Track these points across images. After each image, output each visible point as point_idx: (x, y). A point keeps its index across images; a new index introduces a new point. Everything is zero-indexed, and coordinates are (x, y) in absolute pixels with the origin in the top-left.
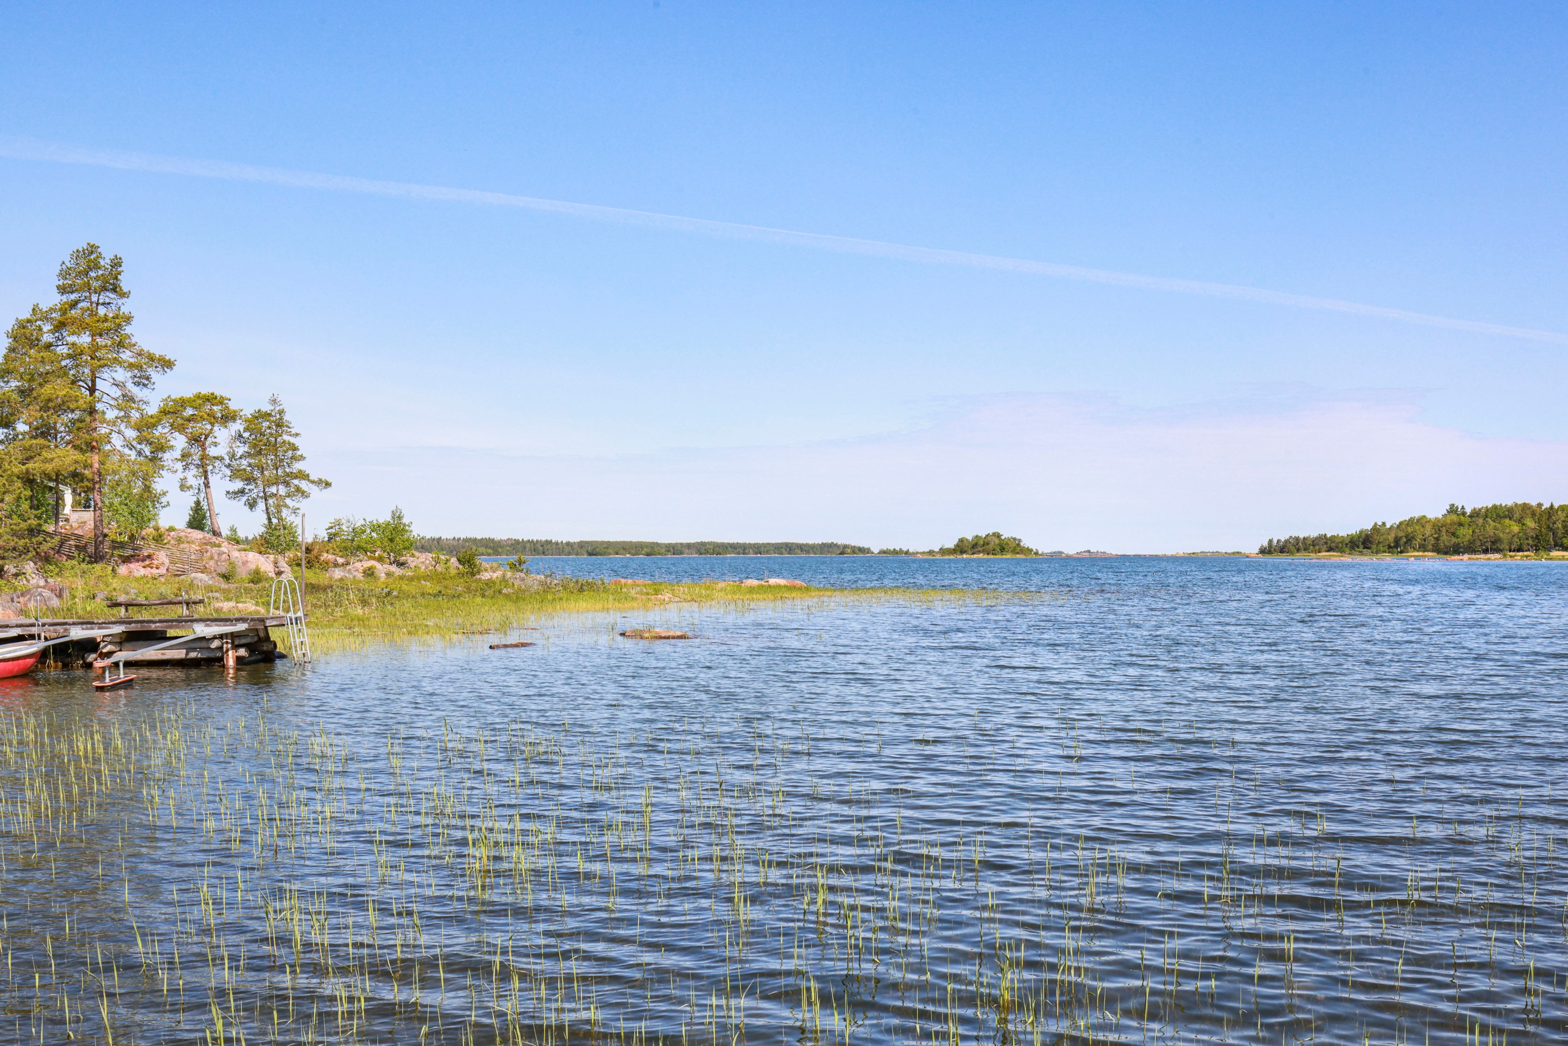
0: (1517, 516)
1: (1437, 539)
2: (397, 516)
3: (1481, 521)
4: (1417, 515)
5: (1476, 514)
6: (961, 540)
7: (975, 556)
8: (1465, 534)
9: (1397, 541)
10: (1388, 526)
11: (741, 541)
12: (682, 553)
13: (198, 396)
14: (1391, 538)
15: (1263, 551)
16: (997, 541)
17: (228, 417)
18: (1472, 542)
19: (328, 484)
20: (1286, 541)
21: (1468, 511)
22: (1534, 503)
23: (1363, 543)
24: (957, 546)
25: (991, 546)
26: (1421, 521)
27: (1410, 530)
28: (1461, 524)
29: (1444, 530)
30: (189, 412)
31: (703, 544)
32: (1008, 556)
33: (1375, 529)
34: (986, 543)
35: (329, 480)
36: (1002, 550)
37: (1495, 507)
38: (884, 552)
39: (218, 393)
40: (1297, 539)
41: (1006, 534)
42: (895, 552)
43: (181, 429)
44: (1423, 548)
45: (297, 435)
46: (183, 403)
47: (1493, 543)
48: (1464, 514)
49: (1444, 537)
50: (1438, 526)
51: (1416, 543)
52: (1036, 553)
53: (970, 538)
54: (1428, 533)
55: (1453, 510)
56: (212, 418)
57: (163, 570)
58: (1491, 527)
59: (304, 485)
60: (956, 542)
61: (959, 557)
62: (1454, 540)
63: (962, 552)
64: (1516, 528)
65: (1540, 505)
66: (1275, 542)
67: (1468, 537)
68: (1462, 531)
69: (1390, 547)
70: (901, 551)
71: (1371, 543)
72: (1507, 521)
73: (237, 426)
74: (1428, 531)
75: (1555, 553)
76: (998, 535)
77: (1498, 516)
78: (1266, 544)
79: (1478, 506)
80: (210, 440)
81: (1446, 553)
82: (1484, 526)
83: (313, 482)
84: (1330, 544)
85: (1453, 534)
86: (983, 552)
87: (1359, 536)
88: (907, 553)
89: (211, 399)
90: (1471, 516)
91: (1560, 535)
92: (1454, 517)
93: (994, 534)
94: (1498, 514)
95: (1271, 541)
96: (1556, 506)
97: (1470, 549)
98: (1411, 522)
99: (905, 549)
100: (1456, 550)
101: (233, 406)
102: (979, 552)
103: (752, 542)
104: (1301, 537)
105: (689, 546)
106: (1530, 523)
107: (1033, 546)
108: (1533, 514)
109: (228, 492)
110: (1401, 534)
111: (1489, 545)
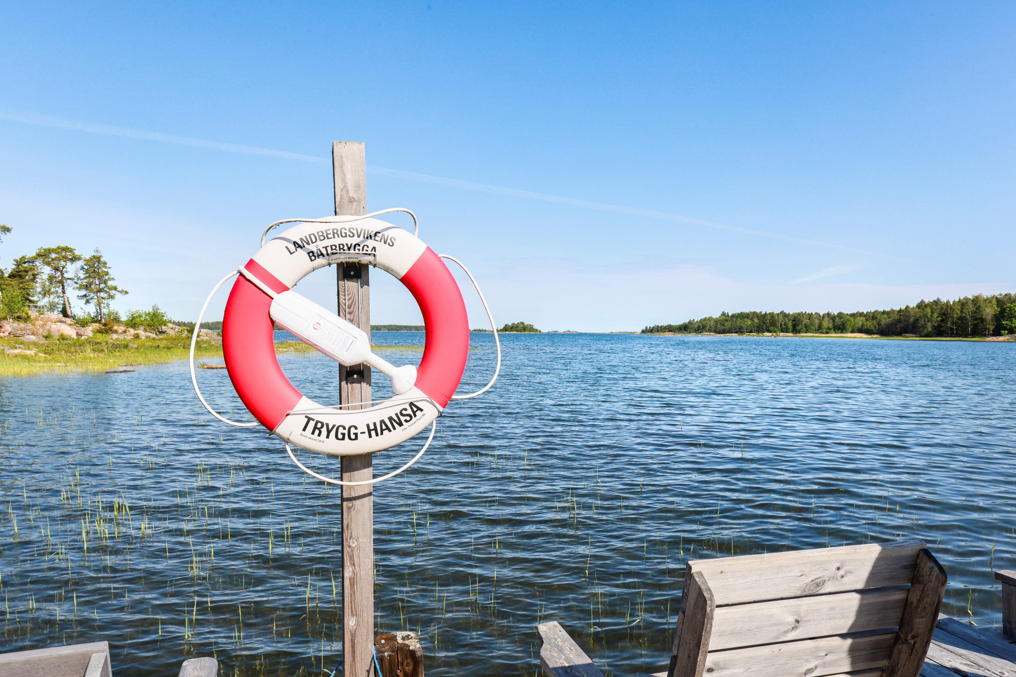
0: (750, 317)
1: (716, 327)
2: (155, 309)
3: (735, 319)
4: (708, 316)
5: (733, 316)
6: (506, 325)
7: (512, 333)
8: (728, 325)
9: (699, 327)
10: (695, 321)
11: (409, 325)
12: (380, 330)
13: (59, 248)
14: (696, 326)
15: (643, 332)
16: (522, 326)
17: (74, 259)
18: (731, 328)
19: (126, 293)
20: (653, 327)
21: (730, 314)
22: (758, 312)
23: (684, 328)
24: (504, 328)
25: (519, 328)
26: (710, 319)
27: (704, 323)
28: (726, 320)
29: (719, 323)
30: (53, 256)
31: (391, 326)
32: (527, 333)
33: (690, 322)
34: (517, 327)
35: (127, 291)
36: (524, 330)
37: (741, 313)
38: (475, 330)
39: (69, 246)
40: (658, 326)
41: (526, 323)
42: (480, 330)
43: (48, 264)
44: (710, 331)
45: (109, 268)
46: (50, 251)
47: (740, 329)
48: (728, 316)
49: (719, 326)
50: (716, 321)
51: (707, 329)
52: (540, 332)
53: (510, 324)
54: (712, 324)
55: (723, 314)
56: (65, 258)
57: (6, 334)
58: (739, 322)
59: (113, 292)
60: (504, 326)
61: (505, 333)
62: (723, 327)
63: (506, 331)
64: (749, 322)
65: (761, 312)
66: (648, 328)
67: (729, 326)
68: (726, 324)
69: (695, 330)
70: (482, 330)
71: (688, 328)
72: (746, 319)
73: (79, 264)
74: (712, 323)
75: (766, 334)
76: (523, 323)
77: (743, 317)
78: (644, 328)
79: (734, 313)
80: (65, 269)
81: (719, 333)
82: (736, 321)
83: (119, 291)
84: (670, 329)
85: (723, 325)
86: (515, 331)
87: (683, 325)
88: (485, 331)
89: (66, 249)
90: (731, 317)
91: (768, 326)
92: (724, 317)
93: (521, 323)
94: (742, 316)
95: (646, 327)
96: (767, 313)
97: (730, 331)
98: (705, 319)
99: (484, 329)
100: (724, 332)
101: (77, 253)
102: (514, 331)
103: (414, 325)
104: (660, 325)
105: (384, 327)
106: (756, 320)
107: (539, 329)
108: (758, 316)
109: (78, 296)
110: (701, 325)
111: (738, 330)
